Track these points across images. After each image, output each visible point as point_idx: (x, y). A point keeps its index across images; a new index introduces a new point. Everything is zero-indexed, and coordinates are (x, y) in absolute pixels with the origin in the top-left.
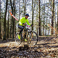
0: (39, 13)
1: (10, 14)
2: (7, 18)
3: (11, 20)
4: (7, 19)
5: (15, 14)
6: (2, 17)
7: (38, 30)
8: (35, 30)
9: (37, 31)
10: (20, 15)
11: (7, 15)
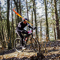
0: (55, 6)
1: (14, 12)
2: (10, 18)
3: (16, 21)
4: (10, 20)
5: (20, 12)
6: (4, 17)
7: (56, 31)
8: (51, 31)
9: (55, 33)
10: (29, 12)
11: (10, 14)
